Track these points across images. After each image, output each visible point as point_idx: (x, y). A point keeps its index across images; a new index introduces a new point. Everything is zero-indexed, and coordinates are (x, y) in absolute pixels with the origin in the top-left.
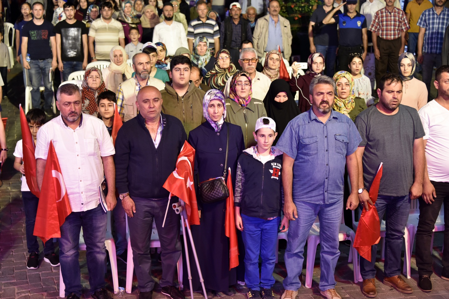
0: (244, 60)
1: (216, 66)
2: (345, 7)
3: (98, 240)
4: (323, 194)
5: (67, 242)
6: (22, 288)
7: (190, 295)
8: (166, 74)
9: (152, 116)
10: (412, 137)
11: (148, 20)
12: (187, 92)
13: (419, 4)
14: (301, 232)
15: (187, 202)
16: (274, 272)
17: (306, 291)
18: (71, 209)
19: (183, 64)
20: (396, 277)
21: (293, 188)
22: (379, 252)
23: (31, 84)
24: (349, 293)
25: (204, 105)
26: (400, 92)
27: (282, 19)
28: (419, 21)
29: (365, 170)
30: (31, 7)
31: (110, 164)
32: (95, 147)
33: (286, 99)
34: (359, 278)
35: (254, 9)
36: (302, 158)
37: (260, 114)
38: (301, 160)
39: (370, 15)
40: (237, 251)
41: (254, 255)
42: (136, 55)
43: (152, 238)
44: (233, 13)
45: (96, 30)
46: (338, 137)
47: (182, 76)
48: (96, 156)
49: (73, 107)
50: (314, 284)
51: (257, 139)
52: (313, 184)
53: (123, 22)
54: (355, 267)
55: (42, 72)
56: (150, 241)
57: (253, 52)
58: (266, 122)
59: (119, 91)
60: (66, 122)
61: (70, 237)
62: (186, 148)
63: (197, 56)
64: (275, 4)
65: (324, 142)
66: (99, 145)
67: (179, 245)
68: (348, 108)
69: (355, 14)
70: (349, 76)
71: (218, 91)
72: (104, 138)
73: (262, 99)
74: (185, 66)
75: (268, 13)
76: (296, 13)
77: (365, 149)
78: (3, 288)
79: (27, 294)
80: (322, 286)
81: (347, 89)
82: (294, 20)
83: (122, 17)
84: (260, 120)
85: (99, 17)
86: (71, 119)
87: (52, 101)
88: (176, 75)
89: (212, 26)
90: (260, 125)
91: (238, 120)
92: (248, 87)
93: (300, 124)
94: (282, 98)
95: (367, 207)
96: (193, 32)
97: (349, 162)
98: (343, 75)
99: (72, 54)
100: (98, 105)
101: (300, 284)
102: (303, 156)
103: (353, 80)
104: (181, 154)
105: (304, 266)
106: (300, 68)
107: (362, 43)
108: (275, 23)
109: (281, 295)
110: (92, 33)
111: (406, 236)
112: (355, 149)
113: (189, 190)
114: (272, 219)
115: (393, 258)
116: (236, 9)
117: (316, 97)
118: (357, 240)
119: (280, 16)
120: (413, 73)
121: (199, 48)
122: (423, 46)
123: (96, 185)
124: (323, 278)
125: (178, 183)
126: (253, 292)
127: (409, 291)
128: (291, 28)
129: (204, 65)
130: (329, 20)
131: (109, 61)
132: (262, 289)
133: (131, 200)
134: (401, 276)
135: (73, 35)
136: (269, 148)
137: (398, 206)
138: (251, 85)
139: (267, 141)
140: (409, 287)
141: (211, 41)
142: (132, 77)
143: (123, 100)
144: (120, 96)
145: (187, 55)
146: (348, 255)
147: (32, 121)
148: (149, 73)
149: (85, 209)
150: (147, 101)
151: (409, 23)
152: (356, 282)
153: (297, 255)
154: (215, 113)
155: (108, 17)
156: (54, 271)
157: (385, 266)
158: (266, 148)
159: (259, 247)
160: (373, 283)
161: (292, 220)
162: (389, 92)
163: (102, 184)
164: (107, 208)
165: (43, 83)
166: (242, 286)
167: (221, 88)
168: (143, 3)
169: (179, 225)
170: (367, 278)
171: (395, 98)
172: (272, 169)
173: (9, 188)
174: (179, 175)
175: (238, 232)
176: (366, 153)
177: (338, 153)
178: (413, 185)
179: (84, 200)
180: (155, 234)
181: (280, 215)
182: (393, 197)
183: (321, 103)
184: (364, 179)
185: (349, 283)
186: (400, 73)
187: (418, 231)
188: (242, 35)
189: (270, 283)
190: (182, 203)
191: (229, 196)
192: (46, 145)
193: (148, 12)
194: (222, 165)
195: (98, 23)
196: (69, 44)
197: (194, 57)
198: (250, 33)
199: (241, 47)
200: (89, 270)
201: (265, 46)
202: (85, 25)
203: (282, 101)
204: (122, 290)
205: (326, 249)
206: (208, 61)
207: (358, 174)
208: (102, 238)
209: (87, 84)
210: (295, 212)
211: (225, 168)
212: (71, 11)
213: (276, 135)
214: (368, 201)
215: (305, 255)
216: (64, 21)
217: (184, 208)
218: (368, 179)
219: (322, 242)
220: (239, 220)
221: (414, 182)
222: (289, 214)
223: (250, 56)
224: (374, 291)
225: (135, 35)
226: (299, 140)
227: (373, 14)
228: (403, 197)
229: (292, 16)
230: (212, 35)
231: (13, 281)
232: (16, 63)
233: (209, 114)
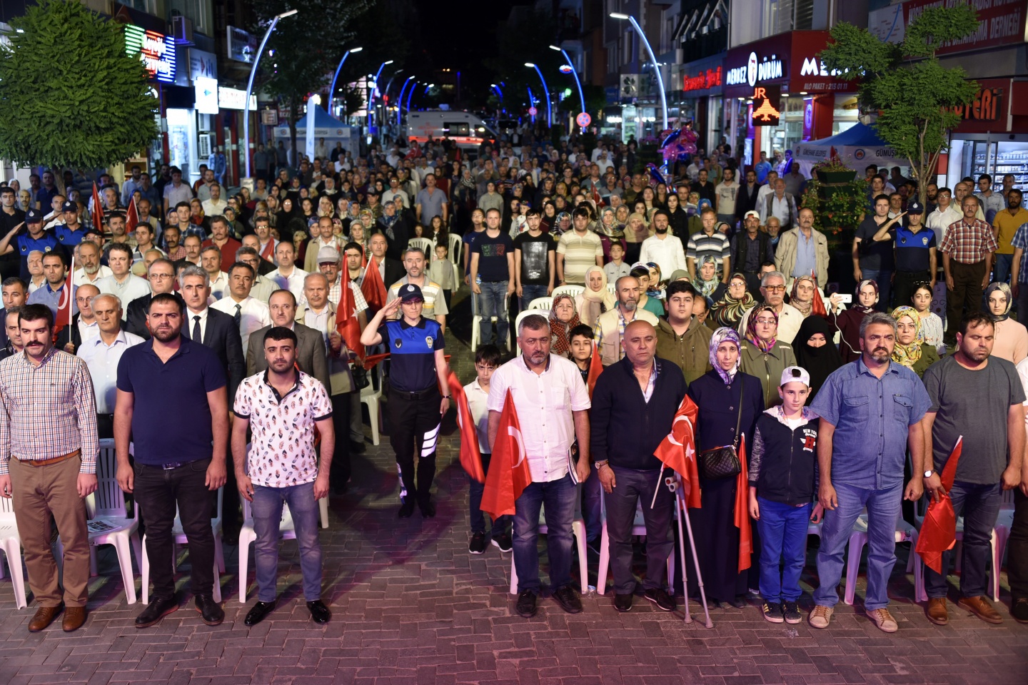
0: (767, 287)
1: (726, 295)
2: (905, 219)
3: (564, 520)
4: (875, 476)
5: (523, 521)
6: (462, 578)
7: (684, 603)
8: (660, 305)
9: (643, 359)
10: (1007, 401)
11: (633, 232)
12: (688, 330)
13: (1013, 215)
14: (841, 526)
15: (686, 477)
16: (801, 579)
17: (846, 608)
18: (531, 478)
19: (684, 291)
20: (978, 598)
21: (832, 465)
22: (953, 561)
23: (480, 313)
24: (907, 617)
25: (711, 348)
26: (989, 338)
27: (816, 233)
28: (1014, 239)
29: (935, 445)
30: (485, 215)
31: (584, 421)
32: (565, 398)
33: (824, 342)
34: (922, 595)
35: (777, 220)
36: (846, 425)
37: (788, 362)
38: (844, 428)
39: (940, 230)
40: (749, 547)
41: (774, 554)
42: (620, 278)
43: (635, 523)
44: (749, 225)
45: (567, 246)
46: (898, 399)
47: (682, 308)
48: (566, 410)
49: (538, 346)
50: (857, 599)
51: (784, 396)
52: (861, 461)
53: (602, 235)
54: (917, 580)
55: (495, 298)
56: (632, 525)
57: (781, 276)
58: (796, 374)
59: (597, 326)
60: (529, 364)
61: (527, 515)
62: (686, 404)
63: (701, 282)
64: (807, 213)
65: (877, 403)
66: (569, 395)
67: (671, 534)
68: (912, 358)
69: (919, 228)
70: (914, 314)
71: (730, 330)
72: (576, 388)
73: (790, 342)
74: (687, 294)
75: (795, 225)
76: (835, 225)
77: (938, 416)
78: (438, 576)
79: (468, 587)
80: (868, 603)
81: (911, 332)
82: (832, 234)
83: (600, 228)
84: (787, 371)
85: (571, 228)
86: (535, 360)
87: (505, 337)
88: (675, 306)
89: (720, 242)
90: (787, 378)
91: (756, 370)
92: (772, 326)
93: (844, 378)
94: (817, 341)
95: (937, 497)
96: (695, 249)
97: (912, 434)
98: (906, 313)
99: (534, 275)
100: (570, 343)
101: (838, 599)
102: (848, 423)
103: (919, 319)
104: (680, 412)
105: (844, 574)
106: (841, 300)
107: (929, 266)
108: (807, 238)
109: (810, 612)
110: (561, 249)
111: (993, 541)
112: (920, 416)
113: (688, 460)
114: (802, 505)
115: (973, 571)
116: (753, 220)
117: (868, 341)
118: (921, 543)
119: (813, 229)
120: (1008, 310)
121: (703, 271)
122: (1019, 273)
123: (564, 448)
124: (870, 592)
125: (674, 451)
126: (770, 605)
127: (997, 619)
128: (828, 246)
129: (710, 293)
130: (883, 235)
131: (583, 285)
132: (783, 601)
133: (610, 470)
134: (985, 596)
135: (537, 251)
136: (799, 408)
137: (984, 498)
138: (777, 324)
139: (797, 400)
140: (997, 614)
141: (719, 261)
142: (615, 307)
143: (601, 338)
144: (598, 333)
145: (686, 280)
146: (907, 562)
147: (483, 360)
148: (637, 303)
149: (549, 480)
150: (636, 340)
151: (997, 241)
152: (918, 601)
153: (834, 557)
154: (727, 359)
155: (582, 228)
156: (504, 558)
157: (962, 581)
158: (796, 408)
159: (781, 544)
160: (943, 605)
161: (829, 509)
162: (973, 337)
163: (572, 447)
164: (577, 479)
165: (495, 312)
166: (754, 595)
167: (734, 325)
168: (628, 211)
169: (673, 508)
170: (934, 596)
171: (982, 346)
172: (804, 437)
173: (449, 446)
174: (677, 440)
175: (752, 521)
176: (938, 421)
177: (897, 420)
178: (1006, 469)
179: (548, 468)
180: (640, 517)
181: (812, 501)
182: (977, 485)
183: (876, 350)
184: (934, 457)
185: (908, 602)
186: (988, 310)
187: (1012, 534)
188: (760, 254)
189: (795, 594)
190: (679, 478)
191: (741, 472)
192: (502, 394)
193: (634, 222)
194: (733, 429)
195: (569, 237)
196: (531, 262)
197: (697, 282)
198: (772, 252)
199: (759, 270)
200: (550, 559)
201: (792, 269)
202: (551, 237)
203: (818, 346)
204: (592, 589)
205: (876, 552)
206: (715, 288)
207: (924, 452)
208: (569, 519)
209: (556, 315)
210: (835, 499)
211: (737, 433)
212: (536, 220)
213: (810, 391)
214: (938, 489)
215: (846, 558)
216: (527, 233)
217: (682, 483)
218: (939, 458)
219: (871, 542)
220: (754, 504)
221: (1007, 465)
222: (825, 501)
223: (775, 282)
224: (944, 616)
225: (617, 252)
226: (842, 400)
227: (945, 229)
228: (991, 486)
229: (828, 229)
230: (720, 254)
231: (451, 568)
232: (462, 284)
233: (717, 360)
